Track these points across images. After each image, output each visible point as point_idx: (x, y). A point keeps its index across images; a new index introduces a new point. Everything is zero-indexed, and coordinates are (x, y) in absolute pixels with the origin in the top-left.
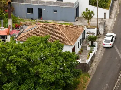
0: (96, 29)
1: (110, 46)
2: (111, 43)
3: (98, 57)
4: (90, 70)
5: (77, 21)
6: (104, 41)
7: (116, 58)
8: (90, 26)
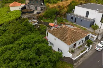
0: (97, 36)
1: (99, 50)
2: (101, 49)
3: (88, 55)
4: (76, 63)
5: (91, 28)
6: (96, 46)
7: (99, 62)
8: (95, 33)
